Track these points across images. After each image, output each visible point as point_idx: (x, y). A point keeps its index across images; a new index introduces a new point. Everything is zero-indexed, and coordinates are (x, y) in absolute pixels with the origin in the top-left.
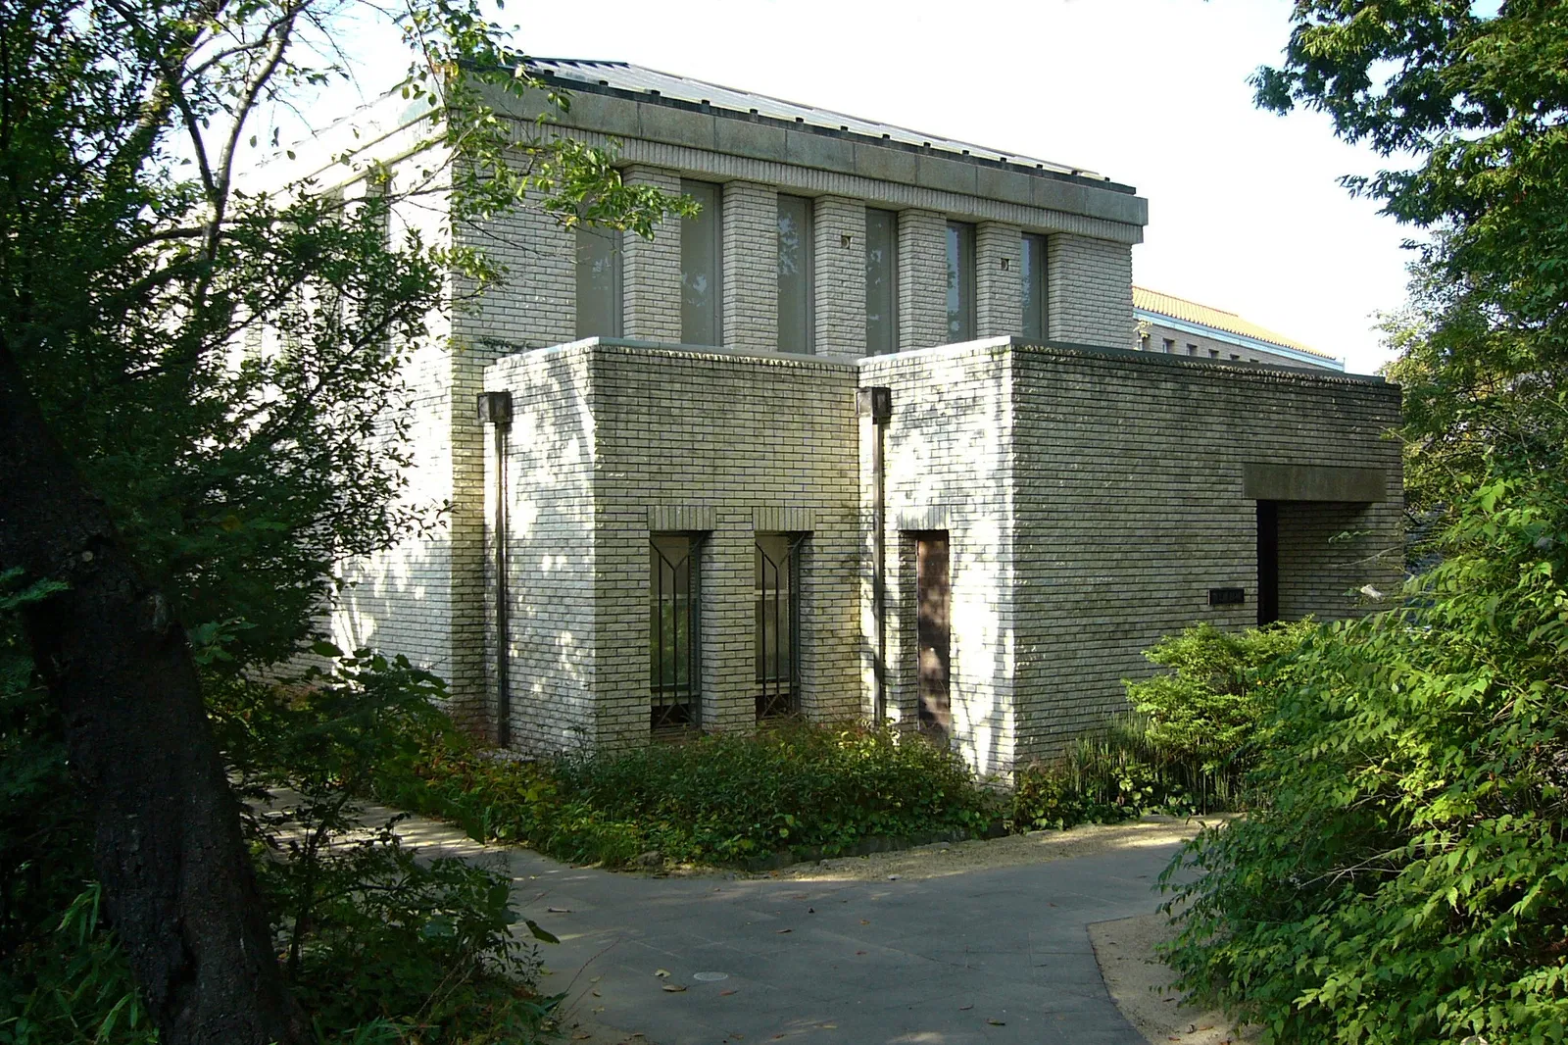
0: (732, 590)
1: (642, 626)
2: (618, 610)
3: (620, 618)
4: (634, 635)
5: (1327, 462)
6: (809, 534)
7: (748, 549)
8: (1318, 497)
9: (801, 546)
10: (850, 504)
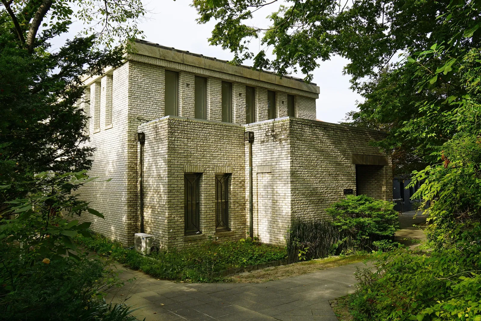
0: (209, 190)
1: (182, 201)
2: (174, 196)
3: (175, 198)
4: (180, 203)
5: (373, 154)
6: (231, 174)
7: (213, 178)
8: (371, 164)
9: (229, 177)
10: (243, 165)
